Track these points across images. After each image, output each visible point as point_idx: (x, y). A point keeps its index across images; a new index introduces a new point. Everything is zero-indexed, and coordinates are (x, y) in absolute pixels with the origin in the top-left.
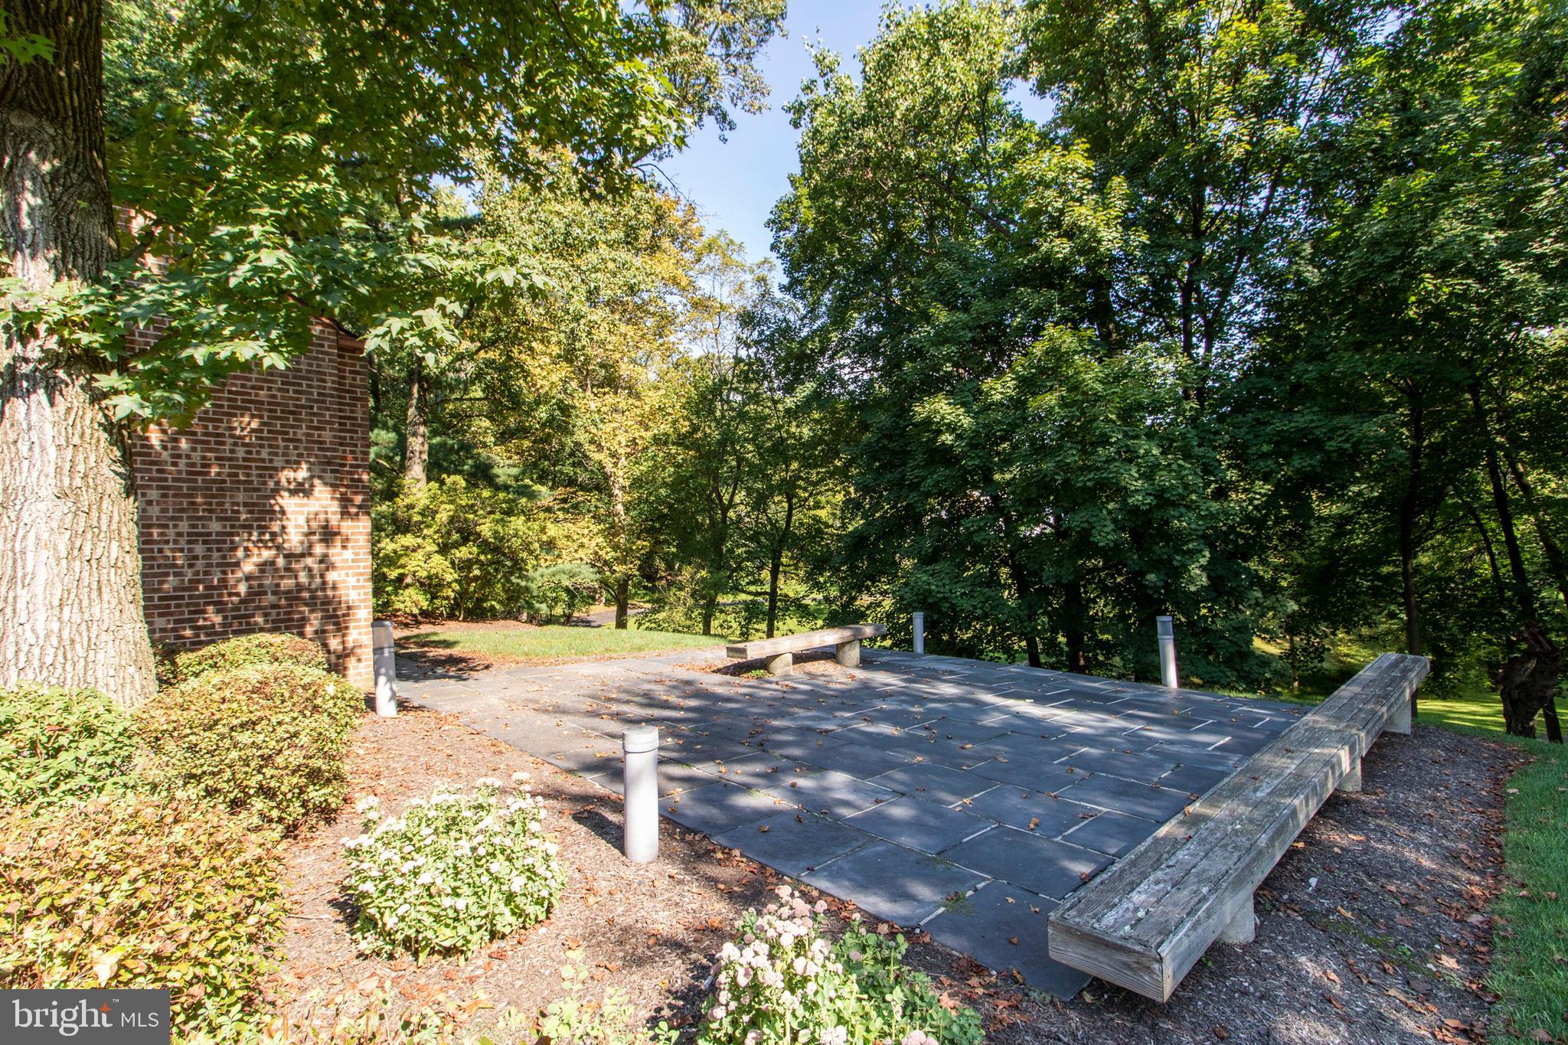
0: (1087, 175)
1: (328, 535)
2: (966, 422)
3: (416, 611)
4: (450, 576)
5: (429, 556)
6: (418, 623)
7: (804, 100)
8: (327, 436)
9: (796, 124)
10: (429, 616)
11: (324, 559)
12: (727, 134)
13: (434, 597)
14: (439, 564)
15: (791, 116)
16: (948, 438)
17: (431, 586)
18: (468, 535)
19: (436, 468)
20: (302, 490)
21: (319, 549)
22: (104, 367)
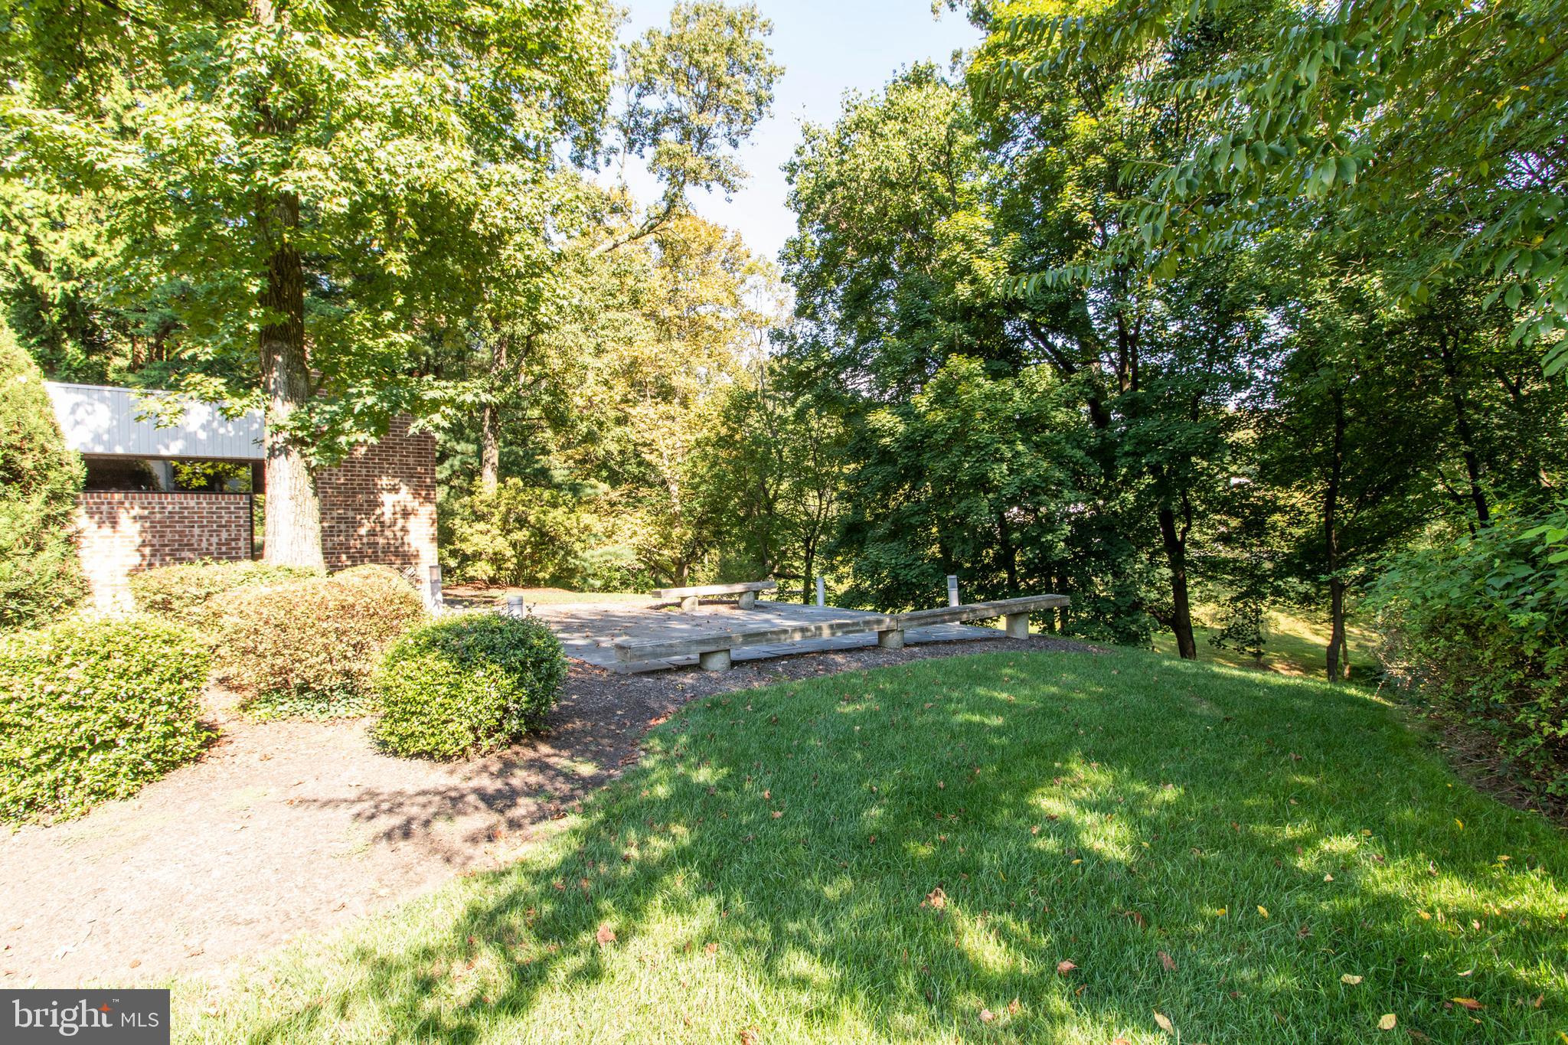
0: (988, 232)
1: (406, 514)
2: (901, 428)
3: (485, 578)
4: (509, 552)
5: (494, 538)
6: (488, 588)
7: (797, 160)
8: (411, 460)
9: (790, 181)
10: (493, 582)
11: (404, 529)
12: (731, 195)
13: (499, 568)
14: (502, 545)
15: (787, 174)
16: (887, 440)
17: (497, 560)
18: (522, 522)
19: (505, 470)
20: (394, 489)
21: (400, 523)
22: (306, 444)
